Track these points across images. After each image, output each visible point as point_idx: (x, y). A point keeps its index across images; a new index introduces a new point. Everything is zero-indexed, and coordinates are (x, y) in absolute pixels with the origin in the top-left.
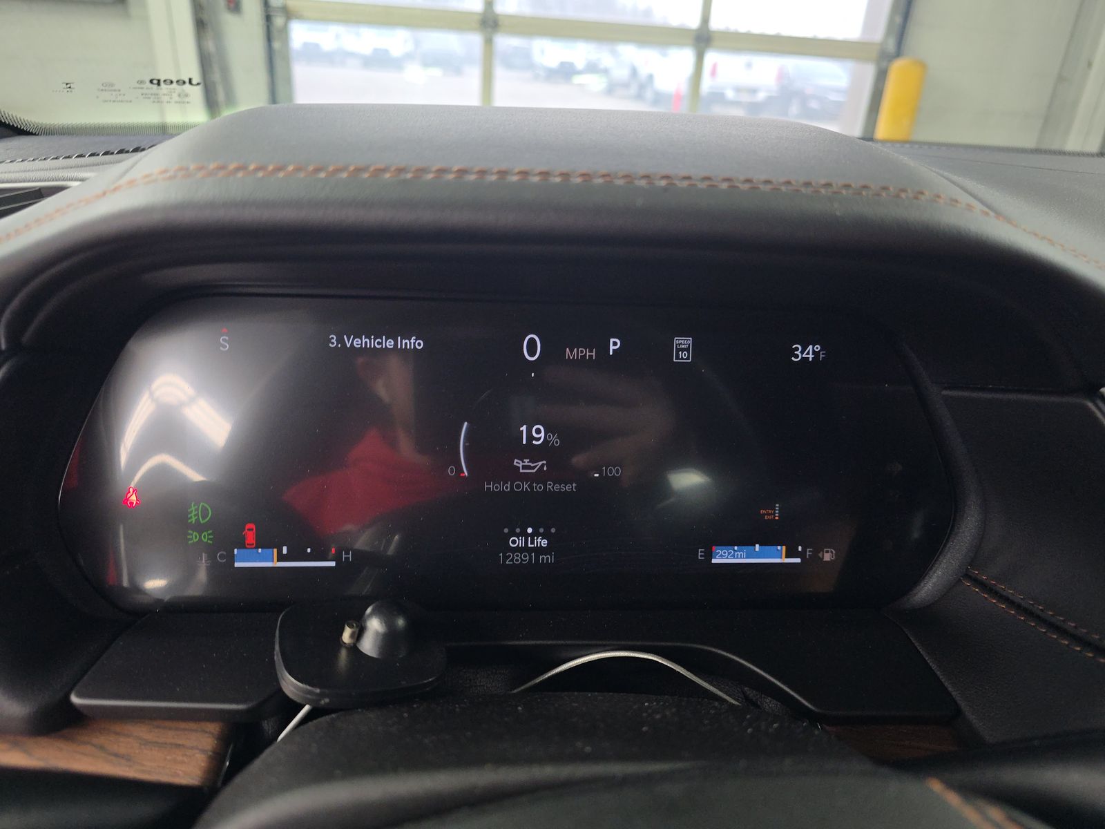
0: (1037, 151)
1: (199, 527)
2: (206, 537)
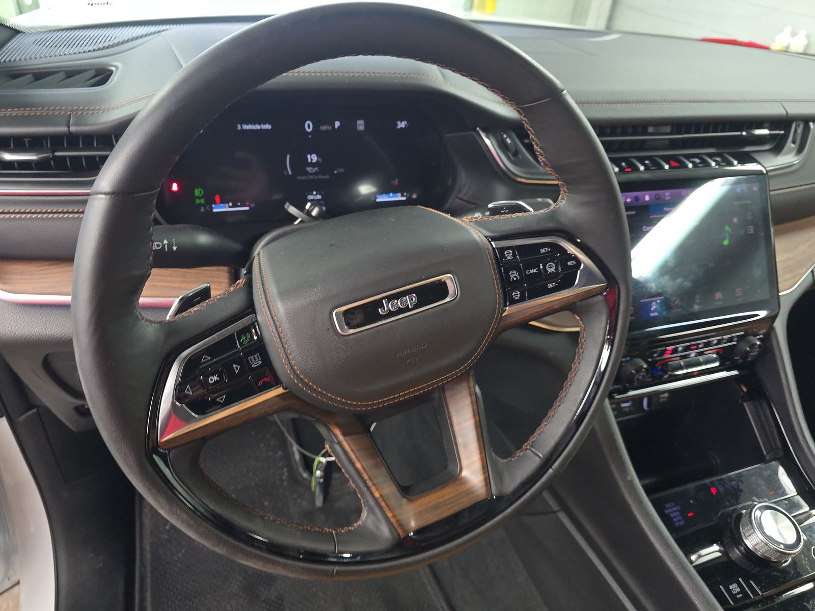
1: (199, 198)
2: (202, 201)
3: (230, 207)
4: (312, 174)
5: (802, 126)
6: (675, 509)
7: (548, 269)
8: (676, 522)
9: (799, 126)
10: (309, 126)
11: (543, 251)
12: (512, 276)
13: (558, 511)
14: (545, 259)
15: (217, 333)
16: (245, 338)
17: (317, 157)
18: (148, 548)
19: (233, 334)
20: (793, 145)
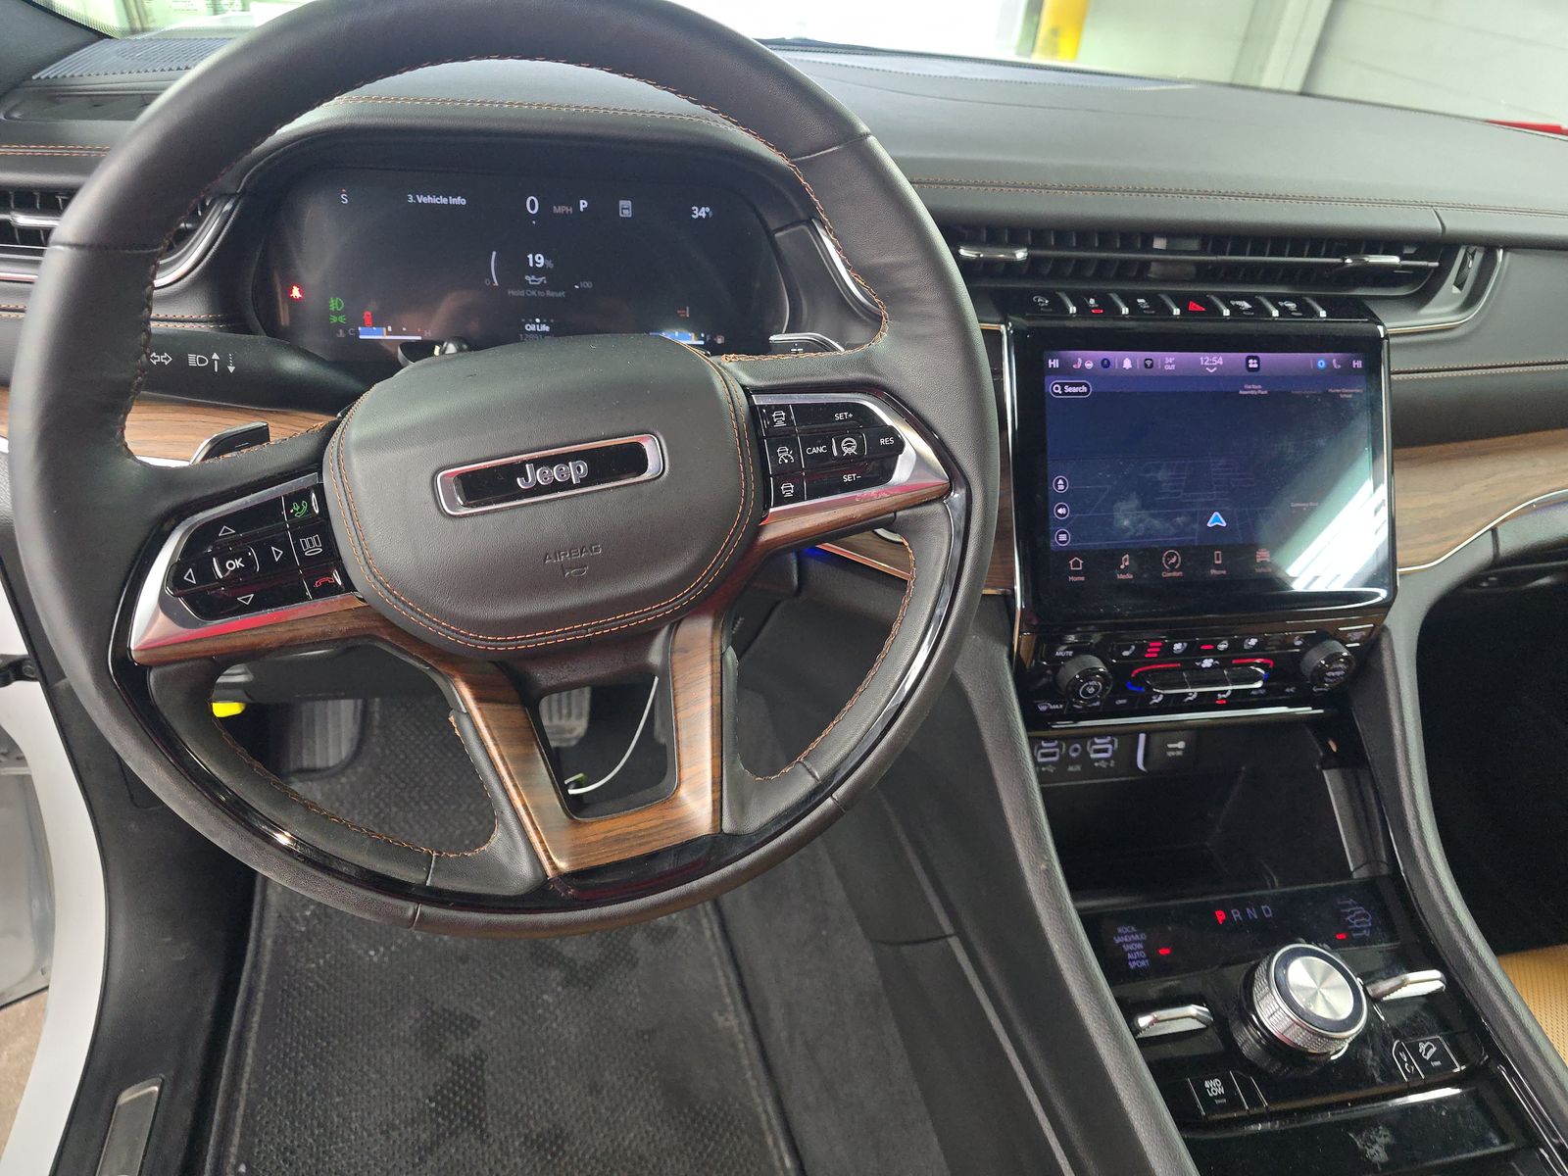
0: (1231, 85)
1: (337, 313)
2: (342, 319)
3: (388, 334)
4: (533, 287)
5: (1479, 256)
6: (1137, 937)
7: (844, 449)
8: (1131, 960)
9: (1473, 254)
10: (532, 205)
11: (839, 417)
12: (781, 456)
13: (950, 936)
14: (840, 433)
15: (252, 496)
16: (298, 507)
17: (545, 258)
18: (269, 942)
19: (279, 499)
20: (1456, 290)
